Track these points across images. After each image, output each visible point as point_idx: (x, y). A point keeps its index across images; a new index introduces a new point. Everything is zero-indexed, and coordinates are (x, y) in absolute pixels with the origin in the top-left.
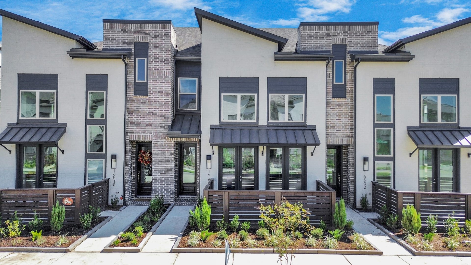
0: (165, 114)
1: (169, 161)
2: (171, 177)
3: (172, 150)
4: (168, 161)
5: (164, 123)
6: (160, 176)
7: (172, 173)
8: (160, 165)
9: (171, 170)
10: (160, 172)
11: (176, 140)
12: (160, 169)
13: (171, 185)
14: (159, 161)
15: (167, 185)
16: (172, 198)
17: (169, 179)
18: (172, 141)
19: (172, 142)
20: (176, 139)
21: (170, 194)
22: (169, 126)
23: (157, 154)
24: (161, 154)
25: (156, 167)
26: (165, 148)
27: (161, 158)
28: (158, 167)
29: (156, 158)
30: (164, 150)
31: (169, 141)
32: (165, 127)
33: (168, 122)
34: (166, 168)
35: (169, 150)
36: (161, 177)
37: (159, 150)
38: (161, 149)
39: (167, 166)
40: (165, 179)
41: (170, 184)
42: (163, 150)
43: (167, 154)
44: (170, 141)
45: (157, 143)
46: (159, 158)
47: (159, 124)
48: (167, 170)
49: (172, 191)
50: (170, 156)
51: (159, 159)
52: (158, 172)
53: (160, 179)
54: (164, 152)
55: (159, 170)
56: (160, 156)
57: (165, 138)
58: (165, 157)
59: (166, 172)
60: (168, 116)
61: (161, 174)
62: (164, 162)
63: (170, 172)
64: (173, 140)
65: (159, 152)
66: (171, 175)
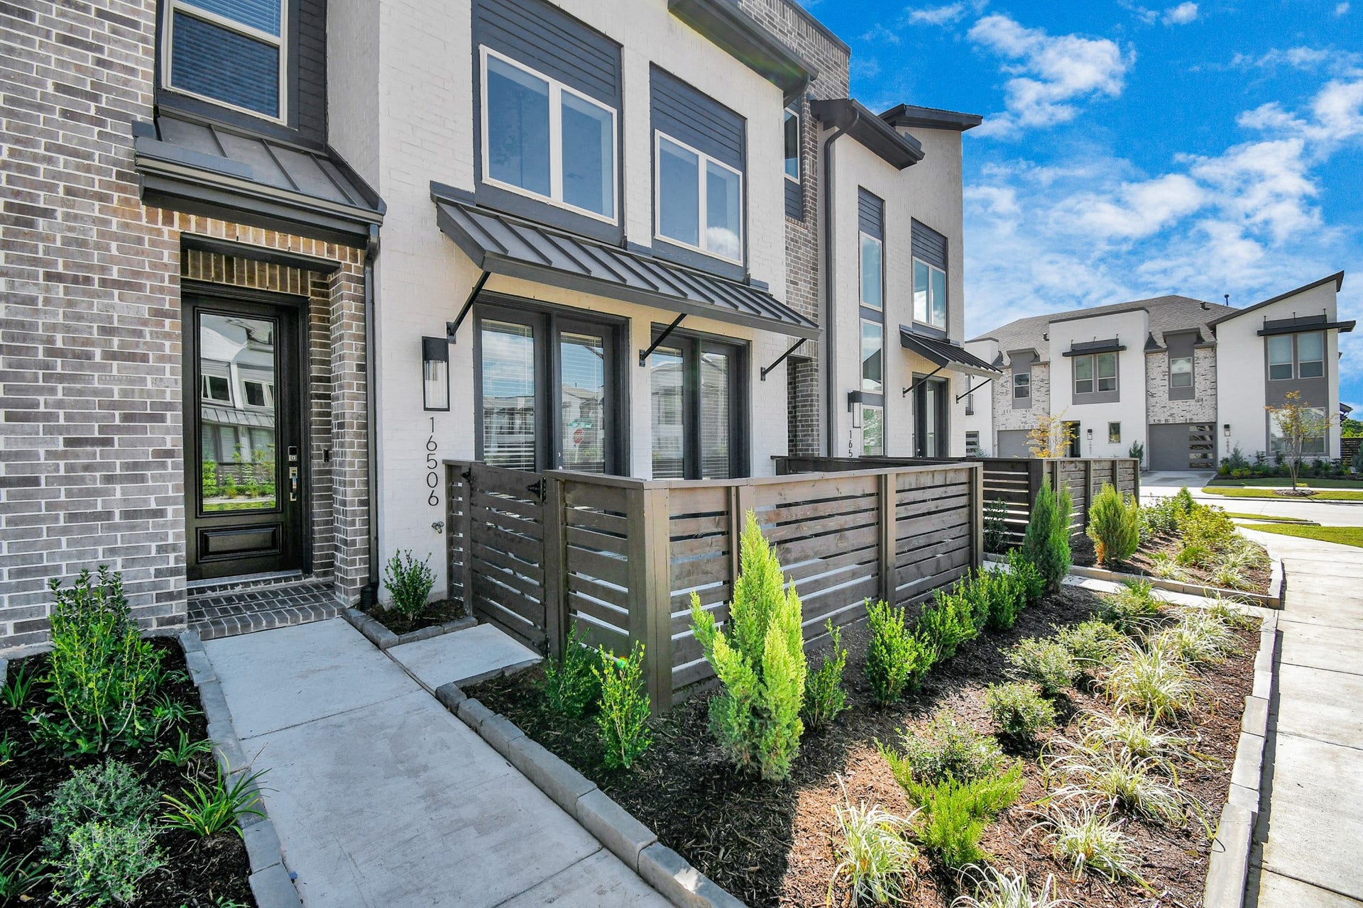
0: (109, 40)
1: (144, 358)
2: (164, 466)
3: (161, 290)
4: (132, 357)
5: (95, 98)
6: (64, 455)
7: (168, 438)
8: (62, 378)
9: (162, 419)
10: (60, 430)
11: (193, 230)
12: (61, 412)
13: (159, 513)
14: (52, 352)
15: (127, 515)
16: (171, 596)
17: (142, 479)
18: (166, 229)
19: (159, 232)
20: (198, 224)
21: (159, 573)
22: (135, 123)
23: (33, 301)
24: (70, 304)
25: (19, 390)
26: (103, 269)
27: (67, 329)
28: (40, 391)
29: (22, 325)
30: (96, 277)
31: (140, 228)
32: (101, 123)
33: (126, 94)
34: (113, 405)
35: (140, 287)
36: (70, 468)
37: (49, 276)
38: (66, 266)
39: (124, 393)
40: (109, 479)
41: (153, 506)
42: (87, 280)
43: (122, 308)
44: (144, 222)
45: (30, 224)
46: (54, 327)
47: (50, 89)
48: (126, 418)
49: (172, 556)
50: (145, 323)
51: (51, 340)
52: (48, 431)
53: (67, 480)
54: (95, 294)
55: (47, 417)
56: (60, 320)
57: (101, 197)
58: (104, 331)
59: (118, 430)
60: (127, 58)
61: (69, 442)
62: (98, 358)
63: (152, 431)
64: (168, 221)
65: (48, 289)
66: (157, 454)
